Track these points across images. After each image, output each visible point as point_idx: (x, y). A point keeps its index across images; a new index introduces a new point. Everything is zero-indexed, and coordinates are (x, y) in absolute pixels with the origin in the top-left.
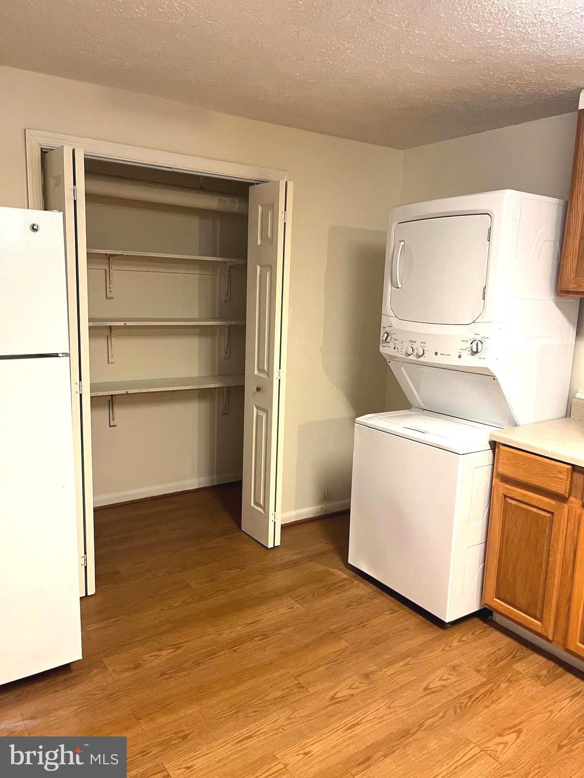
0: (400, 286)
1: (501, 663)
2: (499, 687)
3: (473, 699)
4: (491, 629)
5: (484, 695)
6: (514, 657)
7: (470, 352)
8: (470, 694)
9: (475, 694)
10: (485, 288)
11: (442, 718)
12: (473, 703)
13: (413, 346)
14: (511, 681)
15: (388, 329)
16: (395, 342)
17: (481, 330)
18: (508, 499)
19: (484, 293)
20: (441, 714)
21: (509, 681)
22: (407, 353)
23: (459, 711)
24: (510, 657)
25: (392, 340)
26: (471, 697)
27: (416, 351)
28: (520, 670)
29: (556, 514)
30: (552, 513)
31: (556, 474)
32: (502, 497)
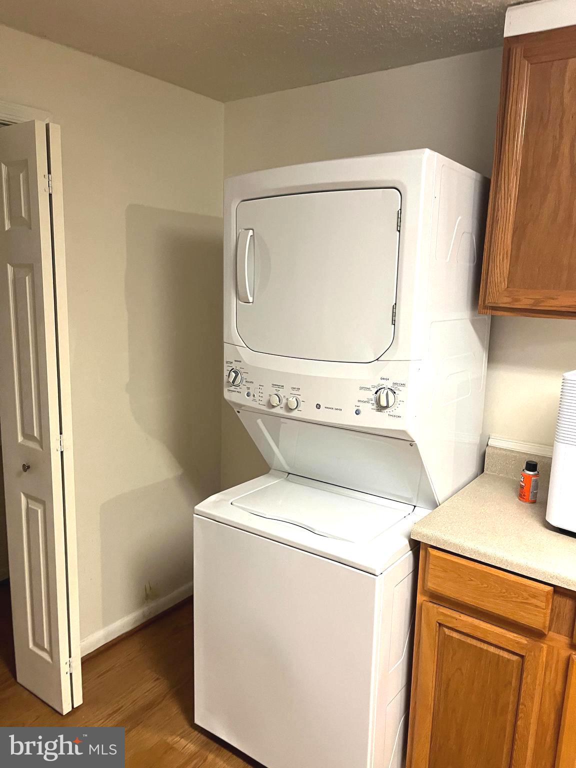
0: (251, 300)
7: (375, 405)
10: (394, 307)
13: (279, 393)
15: (235, 365)
16: (248, 385)
17: (391, 372)
18: (446, 630)
19: (394, 314)
22: (269, 402)
25: (244, 383)
27: (284, 401)
29: (527, 659)
30: (522, 657)
31: (527, 599)
32: (435, 626)
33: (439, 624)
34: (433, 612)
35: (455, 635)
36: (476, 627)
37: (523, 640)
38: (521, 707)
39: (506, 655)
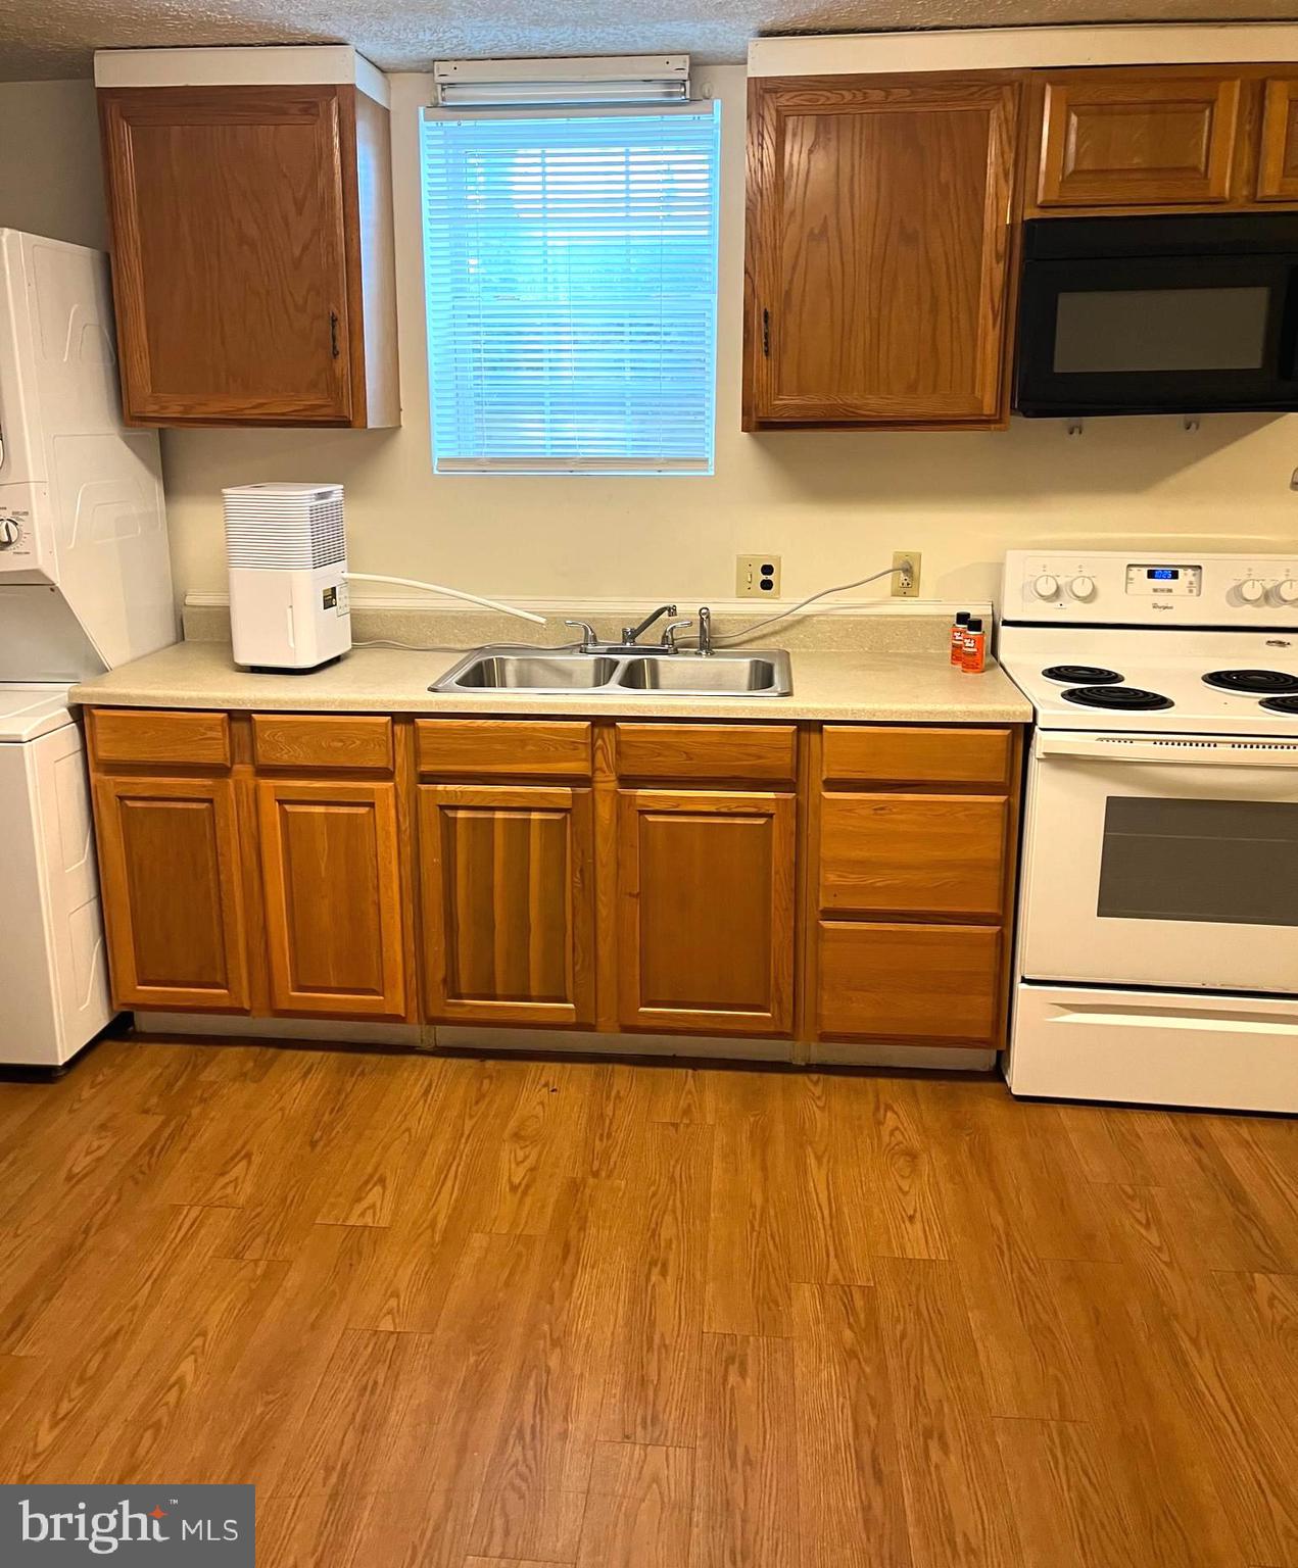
1: (180, 1083)
2: (189, 1116)
3: (156, 1152)
4: (139, 1045)
5: (172, 1136)
6: (195, 1067)
8: (149, 1147)
9: (156, 1144)
11: (118, 1200)
12: (158, 1157)
14: (205, 1100)
18: (128, 802)
20: (113, 1198)
21: (203, 1100)
23: (140, 1177)
24: (189, 1068)
26: (152, 1151)
28: (212, 1078)
29: (217, 799)
30: (211, 801)
31: (205, 734)
32: (115, 802)
33: (119, 797)
34: (111, 784)
35: (139, 804)
36: (159, 786)
37: (208, 782)
38: (220, 858)
39: (194, 806)
